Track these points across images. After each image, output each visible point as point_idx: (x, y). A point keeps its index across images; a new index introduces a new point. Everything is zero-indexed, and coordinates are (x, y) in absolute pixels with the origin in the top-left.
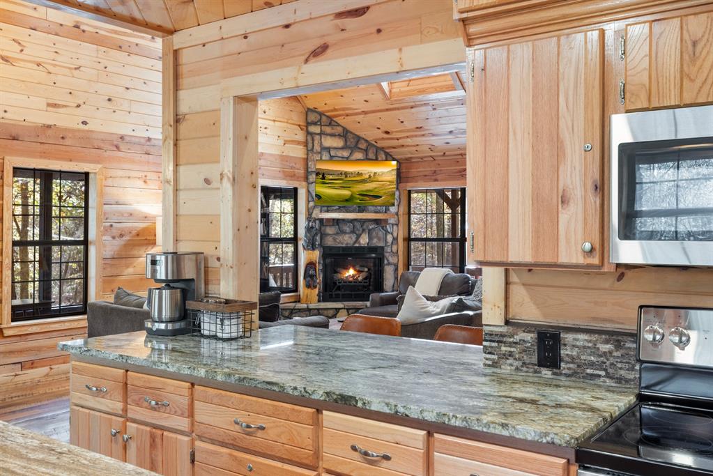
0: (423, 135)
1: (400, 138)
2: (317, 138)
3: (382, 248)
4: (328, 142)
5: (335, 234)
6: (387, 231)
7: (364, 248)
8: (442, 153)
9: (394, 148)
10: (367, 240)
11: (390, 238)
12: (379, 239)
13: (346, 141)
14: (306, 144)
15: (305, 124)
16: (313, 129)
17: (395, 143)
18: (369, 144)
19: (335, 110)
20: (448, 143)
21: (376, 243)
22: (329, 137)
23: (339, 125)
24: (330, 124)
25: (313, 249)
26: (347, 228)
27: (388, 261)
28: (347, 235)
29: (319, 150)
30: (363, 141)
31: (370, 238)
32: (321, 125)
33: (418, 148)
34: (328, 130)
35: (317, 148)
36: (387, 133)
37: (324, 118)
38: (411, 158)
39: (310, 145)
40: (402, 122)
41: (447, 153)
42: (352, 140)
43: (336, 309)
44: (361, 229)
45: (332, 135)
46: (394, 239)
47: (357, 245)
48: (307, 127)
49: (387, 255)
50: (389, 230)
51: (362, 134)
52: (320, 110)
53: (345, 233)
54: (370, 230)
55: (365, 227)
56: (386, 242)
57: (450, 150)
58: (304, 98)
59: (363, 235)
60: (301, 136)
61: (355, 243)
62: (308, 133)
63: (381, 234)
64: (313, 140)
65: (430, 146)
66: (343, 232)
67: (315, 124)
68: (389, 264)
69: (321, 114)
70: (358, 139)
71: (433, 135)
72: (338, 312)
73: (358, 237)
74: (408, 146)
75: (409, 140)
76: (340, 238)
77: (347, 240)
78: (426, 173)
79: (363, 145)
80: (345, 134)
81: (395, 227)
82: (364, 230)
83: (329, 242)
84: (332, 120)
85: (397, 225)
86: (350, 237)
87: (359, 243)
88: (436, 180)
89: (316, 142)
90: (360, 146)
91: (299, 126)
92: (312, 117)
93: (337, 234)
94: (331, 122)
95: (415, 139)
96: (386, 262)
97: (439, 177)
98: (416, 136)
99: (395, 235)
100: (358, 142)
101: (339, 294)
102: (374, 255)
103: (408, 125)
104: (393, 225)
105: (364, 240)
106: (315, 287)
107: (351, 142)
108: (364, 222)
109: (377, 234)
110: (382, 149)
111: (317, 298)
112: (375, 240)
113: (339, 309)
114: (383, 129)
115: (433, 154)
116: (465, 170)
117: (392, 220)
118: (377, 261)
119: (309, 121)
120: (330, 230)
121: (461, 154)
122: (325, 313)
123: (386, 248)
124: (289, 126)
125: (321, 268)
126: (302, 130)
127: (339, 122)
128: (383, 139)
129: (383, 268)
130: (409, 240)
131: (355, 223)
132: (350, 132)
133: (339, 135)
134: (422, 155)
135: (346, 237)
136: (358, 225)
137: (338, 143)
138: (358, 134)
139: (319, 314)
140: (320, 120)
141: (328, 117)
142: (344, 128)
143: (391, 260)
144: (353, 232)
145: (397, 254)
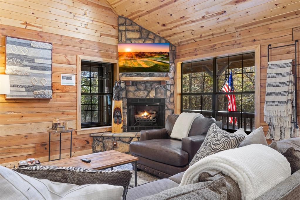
0: (186, 23)
1: (173, 28)
2: (124, 33)
3: (164, 99)
4: (130, 35)
5: (134, 91)
6: (167, 89)
7: (152, 99)
8: (199, 36)
9: (170, 36)
10: (154, 95)
11: (168, 93)
12: (162, 94)
13: (141, 34)
14: (117, 38)
15: (117, 26)
16: (123, 28)
17: (169, 32)
18: (156, 36)
19: (132, 14)
20: (202, 27)
21: (160, 96)
22: (130, 32)
23: (137, 25)
24: (131, 25)
25: (119, 100)
26: (142, 87)
27: (167, 107)
28: (142, 92)
29: (125, 40)
30: (151, 34)
31: (156, 93)
32: (126, 25)
33: (184, 34)
34: (130, 28)
35: (124, 39)
36: (164, 25)
37: (128, 21)
38: (181, 42)
39: (120, 38)
40: (171, 15)
41: (203, 35)
42: (145, 33)
43: (131, 137)
44: (150, 88)
45: (133, 31)
46: (171, 94)
47: (148, 98)
48: (118, 27)
49: (167, 104)
50: (168, 88)
51: (150, 29)
52: (125, 16)
53: (141, 90)
54: (156, 89)
55: (153, 86)
56: (166, 96)
57: (204, 32)
58: (115, 9)
59: (152, 91)
60: (114, 32)
61: (147, 96)
62: (119, 31)
63: (163, 91)
64: (122, 35)
65: (191, 31)
66: (139, 90)
67: (122, 25)
68: (168, 109)
69: (126, 19)
70: (149, 32)
71: (192, 22)
72: (132, 139)
73: (149, 92)
74: (178, 33)
75: (177, 28)
76: (137, 93)
77: (142, 95)
78: (191, 51)
79: (151, 36)
80: (141, 30)
81: (172, 87)
82: (152, 88)
83: (131, 96)
84: (132, 22)
85: (174, 85)
86: (144, 93)
87: (149, 96)
88: (196, 55)
89: (123, 35)
90: (150, 37)
91: (113, 26)
92: (121, 21)
93: (136, 91)
94: (132, 24)
95: (181, 27)
96: (166, 108)
97: (198, 52)
98: (181, 25)
99: (172, 91)
100: (148, 35)
101: (137, 127)
102: (158, 104)
103: (175, 17)
104: (171, 85)
105: (152, 95)
106: (120, 123)
107: (144, 34)
108: (152, 84)
109: (160, 91)
110: (163, 38)
111: (121, 130)
112: (159, 95)
113: (133, 137)
114: (161, 23)
115: (194, 37)
116: (215, 45)
117: (170, 82)
118: (161, 107)
119: (119, 24)
120: (131, 89)
121: (212, 35)
122: (124, 140)
123: (166, 99)
124: (104, 25)
125: (126, 111)
126: (114, 28)
127: (136, 22)
128: (162, 31)
129: (165, 112)
130: (182, 94)
131: (147, 84)
132: (145, 29)
133: (137, 31)
134: (187, 39)
135: (141, 93)
136: (148, 85)
137: (136, 35)
138: (148, 29)
139: (120, 140)
140: (125, 22)
141: (130, 20)
142: (140, 27)
143: (169, 107)
144: (145, 89)
145: (173, 103)
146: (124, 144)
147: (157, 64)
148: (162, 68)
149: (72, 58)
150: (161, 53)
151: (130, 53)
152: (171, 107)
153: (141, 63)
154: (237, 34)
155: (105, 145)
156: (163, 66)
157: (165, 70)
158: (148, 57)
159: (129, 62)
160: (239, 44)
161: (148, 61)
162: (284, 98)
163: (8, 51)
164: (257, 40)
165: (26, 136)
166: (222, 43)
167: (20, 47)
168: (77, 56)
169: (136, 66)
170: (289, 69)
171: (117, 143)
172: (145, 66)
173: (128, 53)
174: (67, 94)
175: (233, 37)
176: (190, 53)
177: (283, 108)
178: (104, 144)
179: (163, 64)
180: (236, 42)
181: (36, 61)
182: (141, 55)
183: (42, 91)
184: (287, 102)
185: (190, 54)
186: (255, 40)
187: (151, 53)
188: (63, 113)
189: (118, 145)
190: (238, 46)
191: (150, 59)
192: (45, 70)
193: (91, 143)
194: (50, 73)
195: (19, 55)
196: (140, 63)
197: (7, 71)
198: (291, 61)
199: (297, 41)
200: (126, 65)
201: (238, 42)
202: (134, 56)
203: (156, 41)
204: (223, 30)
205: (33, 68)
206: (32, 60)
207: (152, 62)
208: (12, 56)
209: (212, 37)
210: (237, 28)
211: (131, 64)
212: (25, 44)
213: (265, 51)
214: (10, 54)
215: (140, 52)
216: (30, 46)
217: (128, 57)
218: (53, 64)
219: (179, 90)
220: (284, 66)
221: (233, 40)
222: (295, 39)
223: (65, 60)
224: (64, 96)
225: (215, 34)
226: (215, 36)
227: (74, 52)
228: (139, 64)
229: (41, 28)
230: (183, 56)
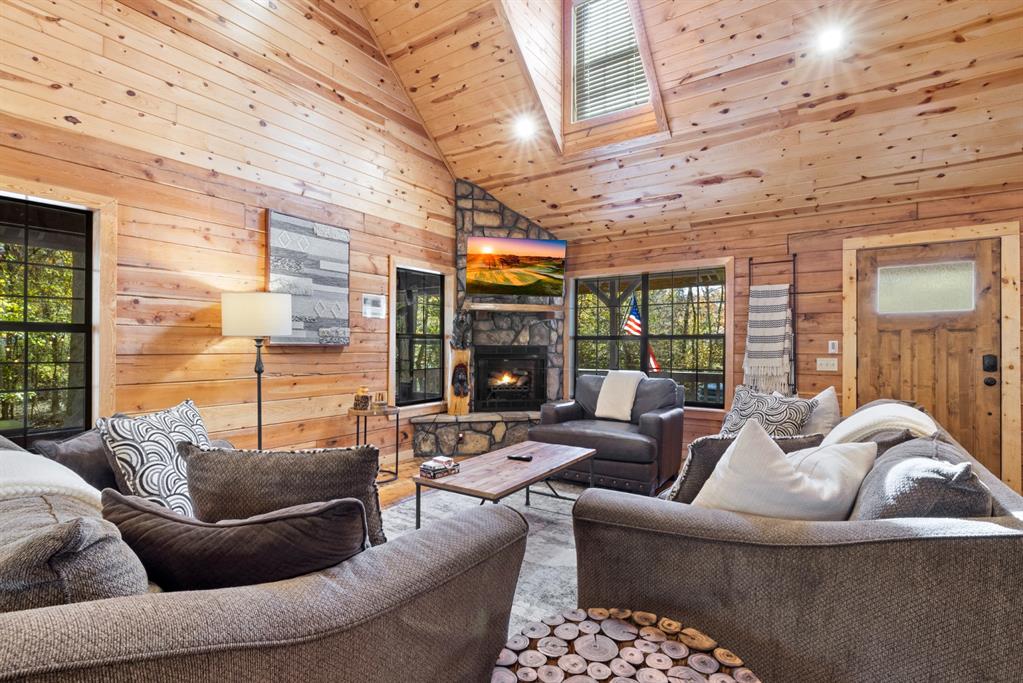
0: (600, 207)
1: (571, 213)
2: (468, 214)
3: (546, 348)
4: (482, 220)
5: (489, 331)
6: (551, 328)
7: (523, 347)
8: (621, 232)
9: (561, 227)
10: (528, 339)
11: (554, 336)
12: (542, 337)
13: (503, 220)
14: (455, 222)
15: (454, 198)
16: (466, 204)
17: (562, 220)
18: (531, 224)
19: (491, 178)
20: (631, 217)
21: (538, 341)
22: (482, 214)
23: (494, 199)
24: (484, 199)
25: (464, 348)
26: (504, 324)
27: (552, 362)
28: (504, 332)
29: (471, 229)
30: (523, 220)
31: (531, 336)
32: (473, 199)
33: (591, 226)
34: (481, 205)
35: (468, 226)
36: (554, 206)
37: (476, 191)
38: (581, 240)
39: (460, 223)
40: (575, 190)
41: (628, 232)
42: (510, 218)
43: (492, 422)
44: (520, 326)
45: (487, 212)
46: (559, 337)
47: (516, 344)
48: (456, 202)
49: (551, 356)
50: (553, 326)
51: (521, 211)
52: (471, 180)
53: (501, 329)
54: (530, 327)
55: (525, 322)
56: (550, 341)
57: (633, 227)
58: (453, 165)
59: (523, 332)
60: (448, 211)
61: (513, 341)
62: (457, 209)
63: (544, 330)
64: (463, 217)
65: (607, 223)
66: (499, 329)
67: (465, 197)
68: (553, 366)
69: (473, 185)
70: (518, 217)
71: (614, 206)
72: (494, 426)
73: (518, 334)
74: (579, 224)
75: (581, 214)
76: (495, 336)
77: (504, 338)
78: (599, 258)
79: (523, 225)
80: (501, 210)
81: (560, 323)
82: (523, 326)
83: (483, 340)
84: (486, 194)
85: (563, 320)
86: (508, 335)
87: (519, 342)
88: (612, 265)
89: (467, 219)
90: (520, 226)
91: (447, 198)
92: (463, 190)
93: (493, 330)
94: (485, 196)
95: (588, 213)
96: (549, 364)
97: (616, 262)
98: (590, 209)
99: (560, 331)
100: (516, 222)
101: (494, 403)
102: (535, 356)
103: (582, 194)
104: (558, 320)
105: (524, 338)
106: (466, 395)
107: (509, 220)
108: (524, 317)
109: (539, 331)
110: (546, 229)
111: (468, 408)
112: (537, 338)
113: (496, 422)
114: (550, 202)
115: (609, 233)
116: (650, 251)
117: (558, 315)
118: (539, 363)
119: (459, 194)
120: (483, 326)
121: (647, 232)
122: (478, 427)
123: (549, 348)
124: (433, 195)
125: (473, 371)
126: (450, 203)
127: (494, 195)
128: (548, 216)
129: (546, 371)
130: (576, 338)
131: (514, 318)
132: (508, 209)
133: (495, 212)
134: (595, 235)
135: (503, 334)
136: (517, 320)
137: (494, 221)
138: (516, 211)
139: (471, 429)
140: (472, 192)
141: (482, 189)
142: (501, 204)
143: (555, 362)
144: (511, 328)
145: (562, 355)
146: (478, 436)
147: (540, 281)
148: (548, 288)
149: (381, 263)
150: (549, 259)
151: (491, 257)
152: (557, 361)
153: (512, 277)
154: (692, 235)
155: (441, 438)
156: (551, 284)
157: (554, 292)
158: (525, 266)
159: (487, 274)
160: (697, 252)
161: (524, 274)
162: (778, 347)
163: (274, 243)
164: (729, 249)
165: (301, 425)
166: (664, 249)
167: (295, 236)
168: (389, 257)
169: (501, 282)
170: (784, 300)
171: (464, 435)
172: (517, 283)
173: (486, 255)
174: (371, 336)
175: (685, 239)
176: (599, 261)
177: (777, 362)
178: (437, 438)
179: (551, 280)
180: (690, 248)
181: (323, 265)
182: (511, 261)
183: (334, 328)
184: (783, 352)
185: (598, 263)
186: (724, 248)
187: (531, 258)
188: (365, 377)
189: (467, 438)
190: (695, 256)
191: (528, 269)
192: (338, 285)
193: (410, 436)
194: (345, 291)
195: (293, 252)
196: (507, 276)
197: (272, 286)
198: (787, 286)
199: (795, 255)
200: (482, 279)
201: (695, 249)
202: (497, 262)
203: (532, 236)
204: (668, 226)
205: (318, 280)
206: (316, 264)
207: (532, 275)
208: (281, 253)
209: (645, 235)
210: (692, 225)
211: (490, 278)
212: (304, 228)
213: (743, 268)
214: (277, 249)
215: (510, 256)
216: (312, 232)
217: (487, 264)
218: (352, 274)
219: (570, 331)
220: (777, 294)
221: (685, 244)
222: (792, 252)
223: (369, 266)
224: (367, 340)
225: (652, 231)
226: (651, 234)
227: (383, 250)
228: (506, 279)
229: (330, 195)
230: (584, 266)
